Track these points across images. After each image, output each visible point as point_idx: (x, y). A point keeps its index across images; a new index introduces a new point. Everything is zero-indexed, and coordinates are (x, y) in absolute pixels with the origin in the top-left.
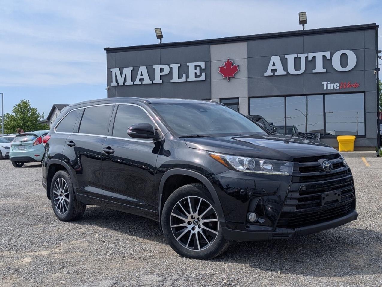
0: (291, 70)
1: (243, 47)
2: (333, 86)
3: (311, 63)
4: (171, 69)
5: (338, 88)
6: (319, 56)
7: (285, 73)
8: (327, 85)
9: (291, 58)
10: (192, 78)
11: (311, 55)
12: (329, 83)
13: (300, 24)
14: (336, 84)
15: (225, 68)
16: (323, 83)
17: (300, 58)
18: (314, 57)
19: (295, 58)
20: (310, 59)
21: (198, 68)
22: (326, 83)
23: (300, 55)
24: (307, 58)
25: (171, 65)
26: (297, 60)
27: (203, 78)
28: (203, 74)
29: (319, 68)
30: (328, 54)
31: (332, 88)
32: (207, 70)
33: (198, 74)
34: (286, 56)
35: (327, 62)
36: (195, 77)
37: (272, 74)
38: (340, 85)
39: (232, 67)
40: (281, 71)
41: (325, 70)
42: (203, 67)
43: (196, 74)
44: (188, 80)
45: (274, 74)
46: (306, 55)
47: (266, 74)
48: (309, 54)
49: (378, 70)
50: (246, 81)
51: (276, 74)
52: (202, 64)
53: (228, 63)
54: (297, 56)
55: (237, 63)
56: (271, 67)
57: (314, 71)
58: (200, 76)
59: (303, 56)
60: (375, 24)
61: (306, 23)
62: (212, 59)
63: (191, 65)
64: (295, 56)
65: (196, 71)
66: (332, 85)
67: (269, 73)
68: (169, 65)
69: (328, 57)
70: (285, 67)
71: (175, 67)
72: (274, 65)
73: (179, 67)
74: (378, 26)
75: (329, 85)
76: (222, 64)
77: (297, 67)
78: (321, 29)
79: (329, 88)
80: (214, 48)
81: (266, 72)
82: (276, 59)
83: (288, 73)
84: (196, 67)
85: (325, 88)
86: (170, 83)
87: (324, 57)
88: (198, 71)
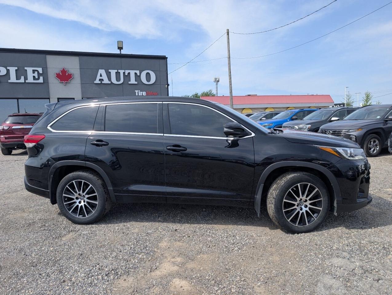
0: (114, 80)
1: (76, 59)
2: (142, 94)
3: (127, 77)
4: (8, 71)
5: (145, 95)
6: (132, 73)
7: (110, 82)
8: (138, 92)
9: (113, 72)
10: (30, 80)
11: (127, 72)
12: (139, 91)
13: (118, 49)
14: (143, 92)
15: (61, 74)
16: (136, 91)
17: (119, 72)
18: (129, 73)
19: (116, 72)
20: (126, 74)
21: (36, 72)
22: (137, 91)
23: (119, 71)
24: (124, 73)
25: (8, 68)
26: (118, 74)
27: (41, 80)
28: (41, 78)
29: (133, 81)
30: (138, 72)
31: (141, 95)
32: (45, 74)
33: (37, 77)
34: (110, 71)
35: (138, 77)
36: (34, 80)
37: (100, 82)
38: (146, 93)
39: (67, 74)
40: (106, 81)
41: (136, 83)
42: (41, 72)
43: (34, 77)
44: (27, 81)
45: (101, 82)
46: (124, 71)
47: (95, 82)
48: (126, 71)
49: (168, 85)
50: (79, 86)
51: (103, 82)
52: (40, 70)
53: (64, 71)
54: (118, 71)
55: (71, 71)
56: (98, 77)
57: (129, 83)
58: (38, 79)
59: (122, 72)
60: (165, 56)
61: (122, 49)
62: (48, 67)
63: (29, 70)
64: (116, 71)
65: (34, 75)
66: (141, 93)
67: (97, 81)
68: (6, 67)
69: (138, 74)
70: (109, 79)
72: (101, 76)
73: (16, 70)
74: (167, 58)
75: (139, 93)
76: (58, 71)
77: (118, 79)
78: (132, 54)
79: (139, 95)
80: (49, 58)
81: (95, 80)
82: (102, 72)
83: (111, 82)
84: (34, 71)
85: (137, 95)
86: (8, 82)
87: (136, 73)
88: (36, 75)
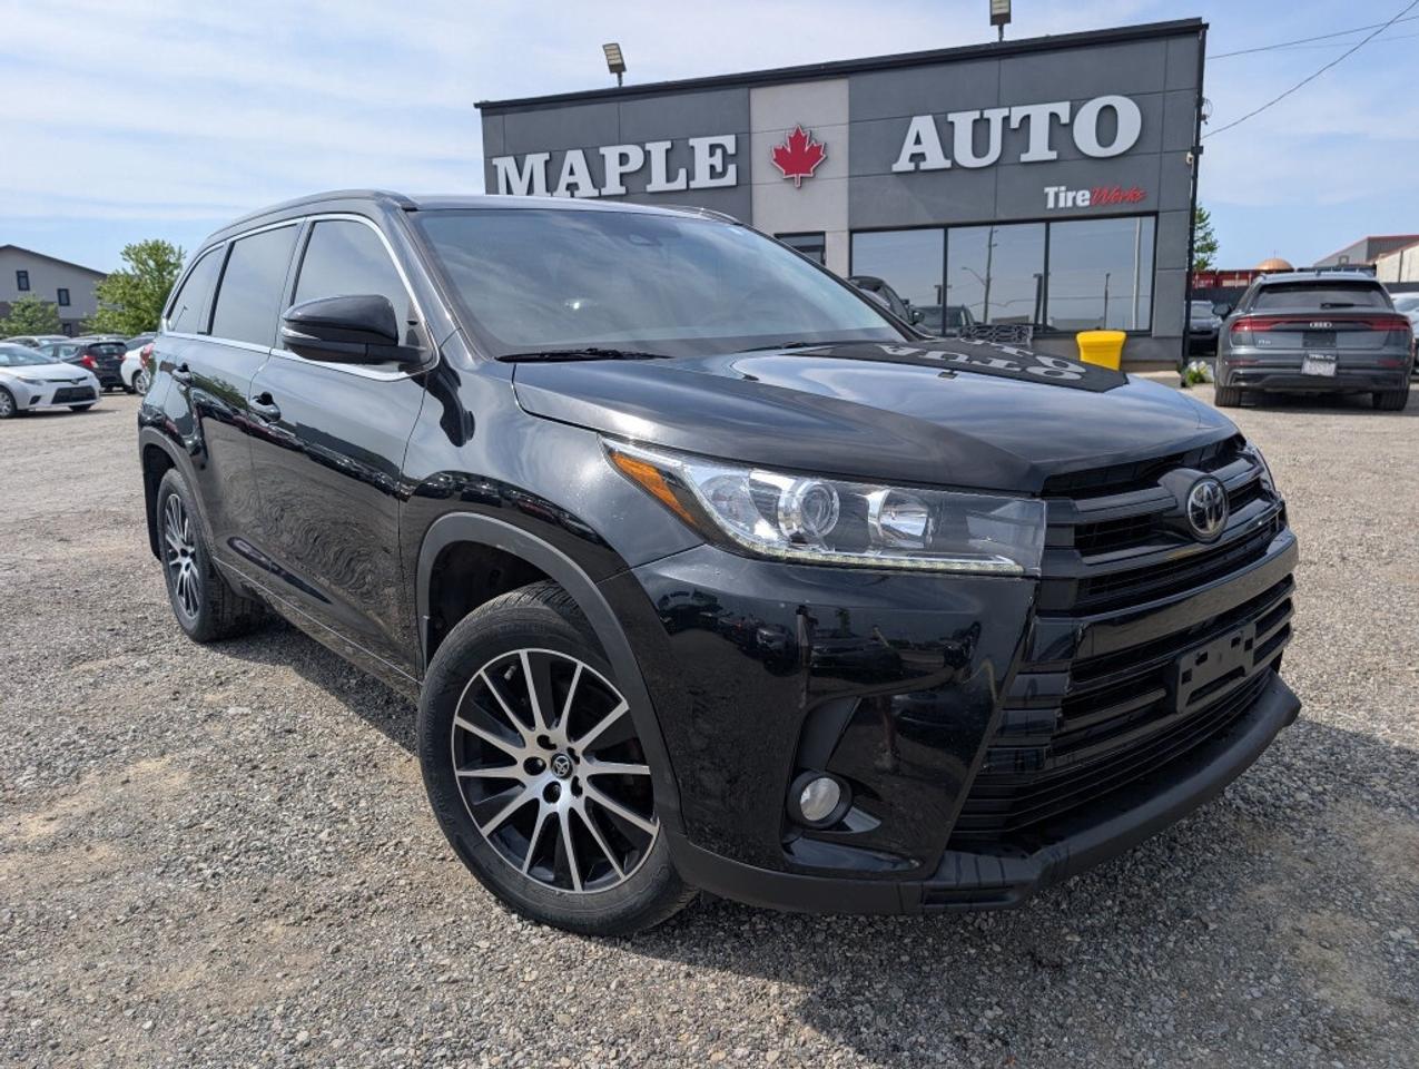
0: (964, 156)
2: (1074, 198)
3: (1017, 135)
4: (647, 154)
5: (1087, 203)
6: (1039, 115)
7: (947, 164)
8: (1057, 195)
9: (963, 122)
10: (702, 180)
11: (1017, 114)
12: (1063, 188)
13: (993, 23)
14: (1081, 193)
15: (789, 150)
16: (1047, 190)
17: (988, 120)
18: (1026, 119)
19: (975, 121)
20: (1015, 124)
21: (719, 152)
22: (1056, 189)
23: (987, 114)
24: (1006, 120)
25: (649, 146)
26: (981, 127)
27: (730, 179)
28: (732, 169)
29: (1039, 149)
30: (1063, 109)
31: (1070, 204)
32: (741, 157)
33: (719, 169)
34: (951, 117)
35: (1060, 131)
36: (712, 177)
37: (911, 167)
38: (1092, 194)
39: (807, 148)
40: (936, 160)
41: (1053, 155)
42: (731, 150)
43: (712, 167)
44: (693, 185)
45: (917, 166)
46: (1005, 112)
47: (897, 167)
48: (1013, 109)
49: (1197, 150)
50: (842, 186)
51: (923, 166)
52: (729, 142)
53: (798, 139)
54: (982, 114)
55: (822, 136)
56: (909, 148)
57: (1025, 158)
58: (723, 174)
59: (995, 116)
60: (1200, 19)
61: (1009, 21)
62: (754, 129)
63: (701, 145)
64: (976, 115)
65: (713, 161)
66: (1071, 195)
67: (903, 164)
68: (642, 145)
69: (1065, 119)
70: (948, 149)
71: (658, 150)
72: (918, 141)
73: (667, 151)
74: (1207, 26)
75: (1062, 196)
76: (781, 140)
77: (980, 145)
78: (1047, 38)
79: (1062, 204)
80: (761, 97)
81: (896, 160)
82: (923, 125)
83: (954, 163)
84: (713, 148)
85: (1051, 204)
86: (646, 192)
87: (1054, 116)
88: (717, 161)
